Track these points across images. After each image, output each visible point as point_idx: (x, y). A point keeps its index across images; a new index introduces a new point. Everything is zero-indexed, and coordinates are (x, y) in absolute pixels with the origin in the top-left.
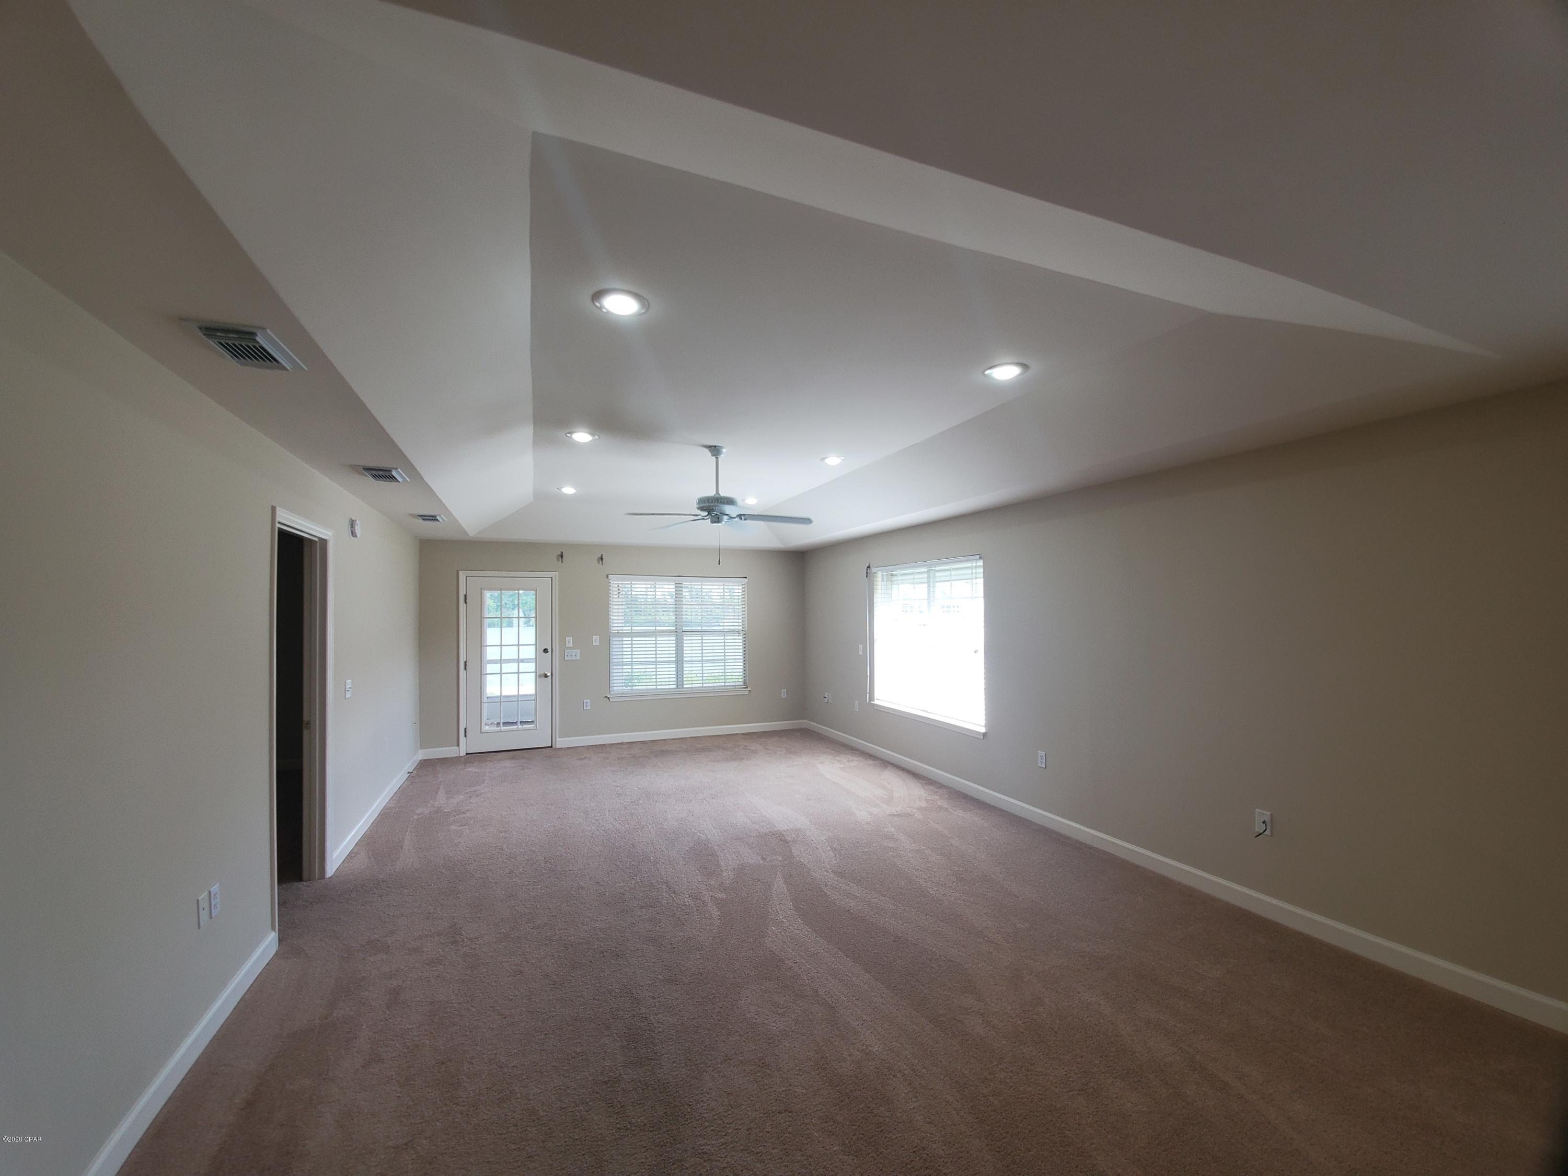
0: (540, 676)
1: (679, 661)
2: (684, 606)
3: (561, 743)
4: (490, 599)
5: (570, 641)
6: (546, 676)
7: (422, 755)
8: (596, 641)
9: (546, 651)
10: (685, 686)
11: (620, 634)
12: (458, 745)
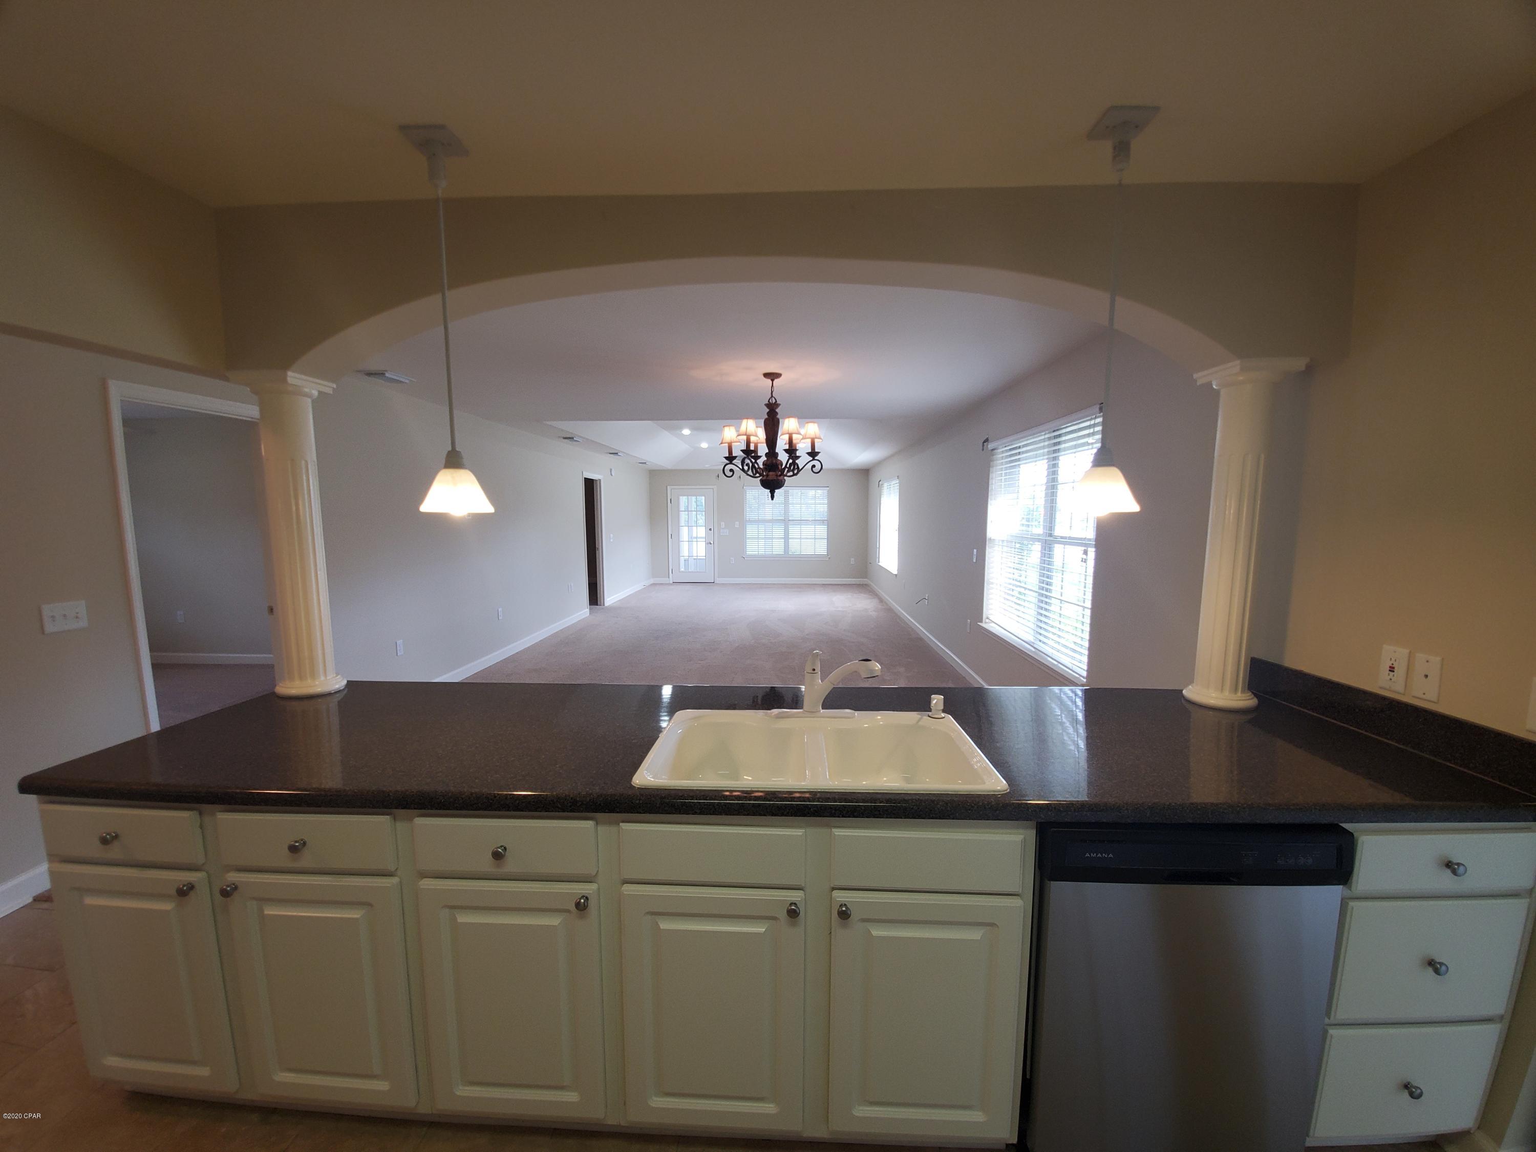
0: (708, 543)
1: (786, 538)
2: (790, 505)
3: (718, 581)
4: (683, 500)
5: (723, 524)
6: (711, 544)
7: (652, 581)
8: (737, 524)
9: (710, 529)
10: (790, 553)
11: (751, 522)
12: (669, 578)
